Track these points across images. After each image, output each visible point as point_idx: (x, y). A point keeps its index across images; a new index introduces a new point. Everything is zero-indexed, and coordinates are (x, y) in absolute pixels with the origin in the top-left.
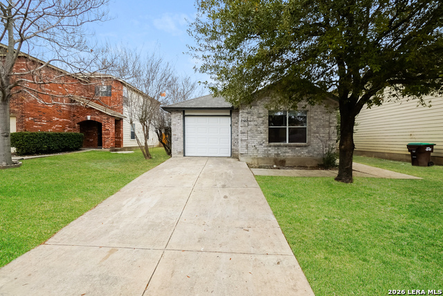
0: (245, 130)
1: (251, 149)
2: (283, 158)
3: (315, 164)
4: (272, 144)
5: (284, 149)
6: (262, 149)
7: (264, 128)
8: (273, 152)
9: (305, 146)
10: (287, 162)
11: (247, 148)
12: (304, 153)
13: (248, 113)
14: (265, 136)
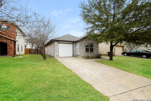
0: (80, 48)
1: (82, 54)
2: (89, 56)
3: (95, 57)
4: (86, 52)
5: (89, 54)
6: (84, 54)
7: (84, 48)
8: (87, 54)
9: (93, 53)
10: (90, 57)
11: (81, 53)
12: (93, 55)
13: (81, 43)
14: (85, 50)
